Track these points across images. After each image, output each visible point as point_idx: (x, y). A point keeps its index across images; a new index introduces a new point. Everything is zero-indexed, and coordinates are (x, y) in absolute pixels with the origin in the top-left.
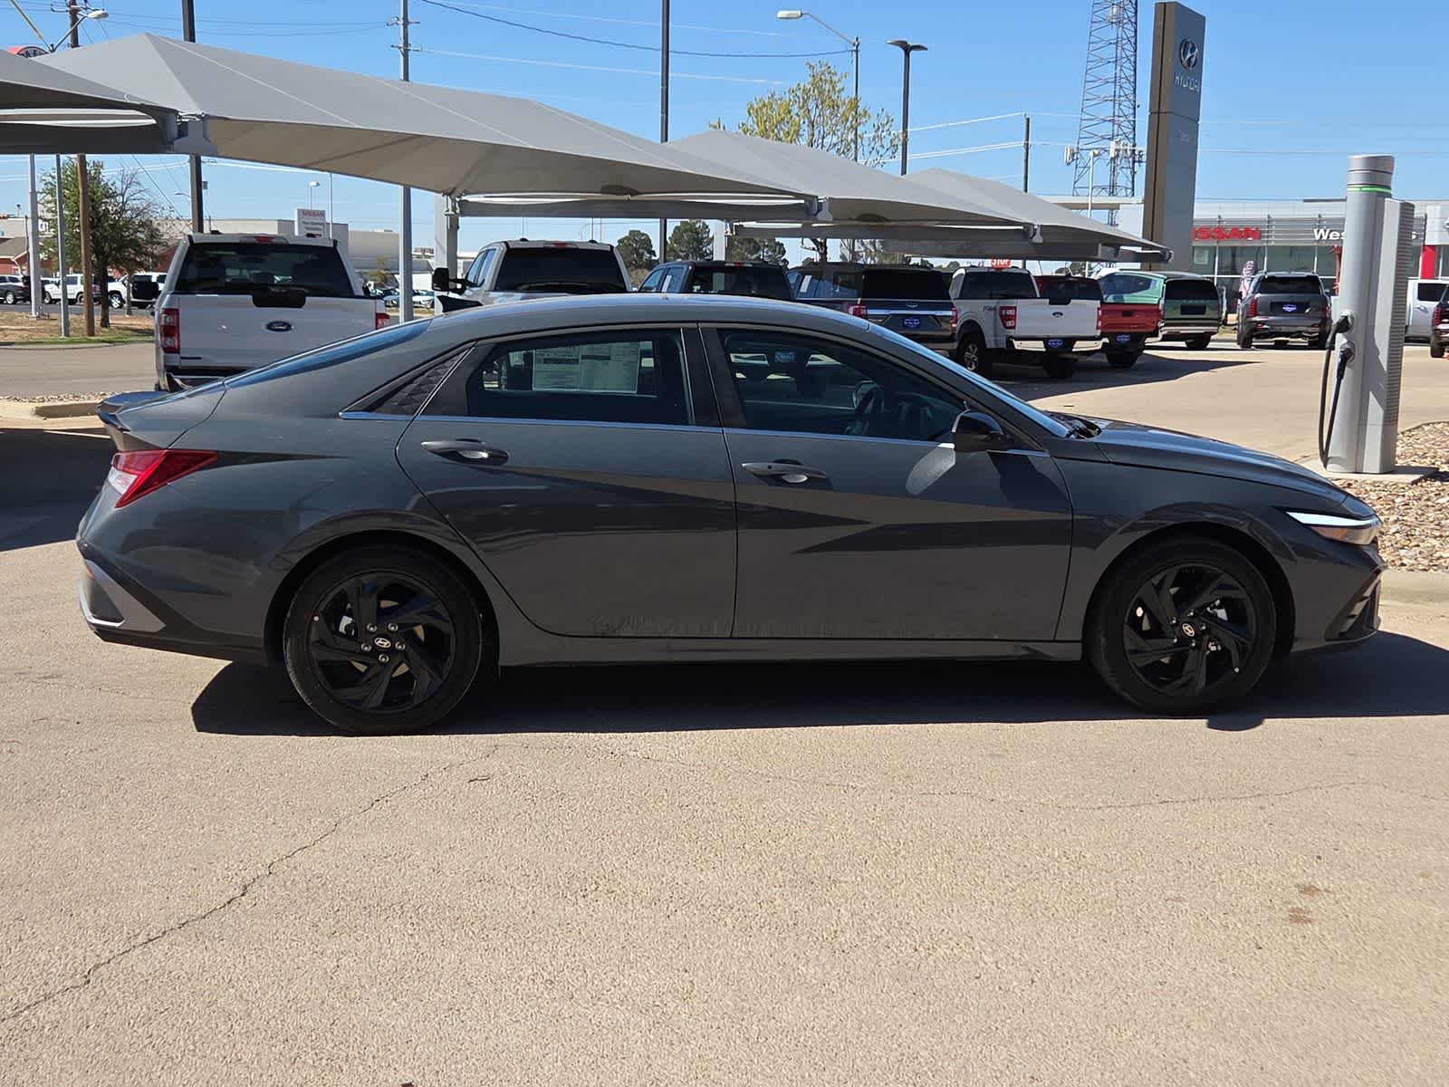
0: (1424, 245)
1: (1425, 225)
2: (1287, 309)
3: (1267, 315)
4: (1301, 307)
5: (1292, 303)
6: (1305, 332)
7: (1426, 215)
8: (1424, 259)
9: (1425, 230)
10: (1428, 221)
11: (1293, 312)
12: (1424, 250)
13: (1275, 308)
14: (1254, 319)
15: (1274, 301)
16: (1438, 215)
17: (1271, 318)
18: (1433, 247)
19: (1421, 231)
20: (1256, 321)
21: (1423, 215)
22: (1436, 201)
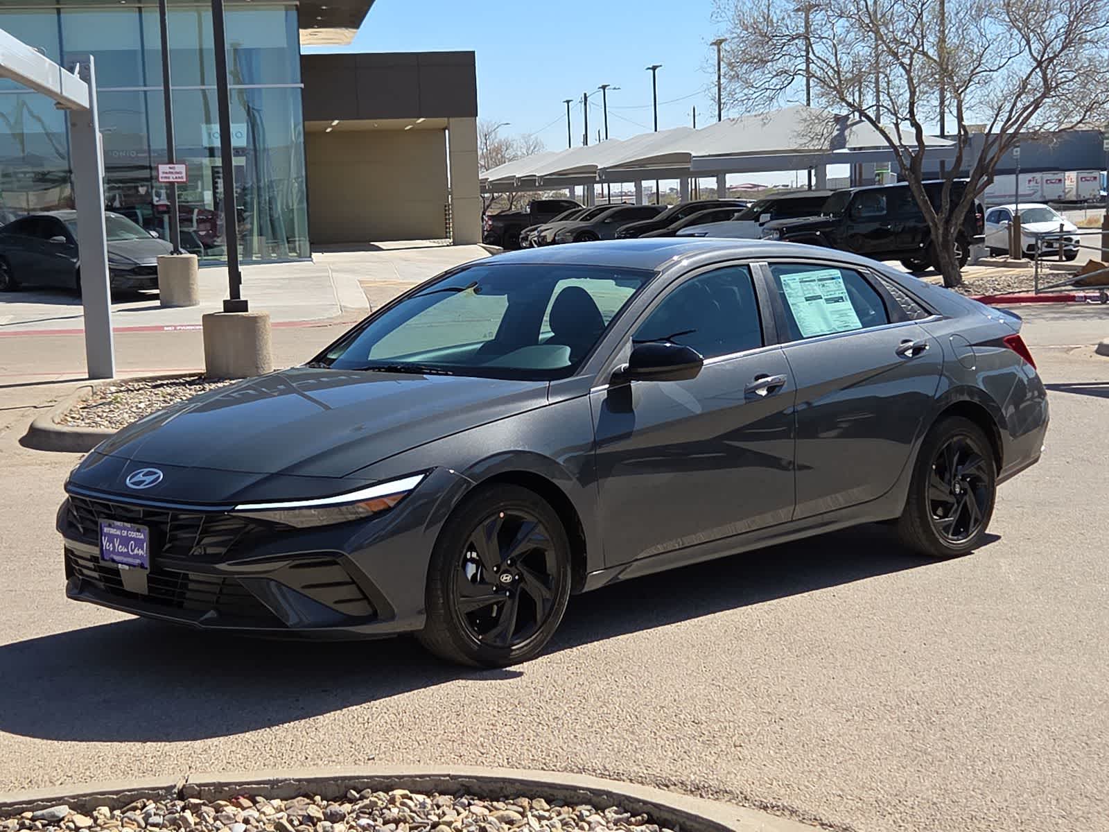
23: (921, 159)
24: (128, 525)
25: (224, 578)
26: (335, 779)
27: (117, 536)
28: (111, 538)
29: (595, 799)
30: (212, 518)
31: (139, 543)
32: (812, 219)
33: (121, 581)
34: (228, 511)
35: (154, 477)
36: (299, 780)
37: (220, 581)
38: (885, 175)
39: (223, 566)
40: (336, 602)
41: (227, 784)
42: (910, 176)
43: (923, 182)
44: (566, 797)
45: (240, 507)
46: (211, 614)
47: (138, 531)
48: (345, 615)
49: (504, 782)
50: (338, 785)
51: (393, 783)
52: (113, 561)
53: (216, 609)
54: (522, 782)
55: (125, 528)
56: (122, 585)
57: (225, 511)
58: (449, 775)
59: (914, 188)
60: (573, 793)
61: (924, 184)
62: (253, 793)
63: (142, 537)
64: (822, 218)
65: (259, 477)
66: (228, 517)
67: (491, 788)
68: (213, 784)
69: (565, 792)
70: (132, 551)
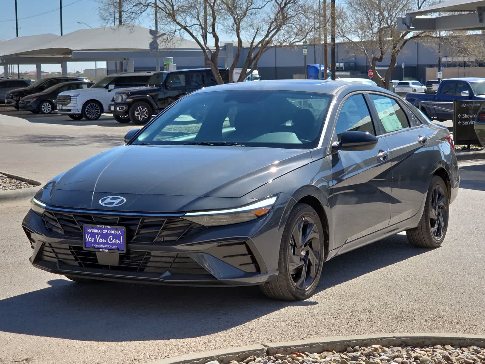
23: (217, 55)
24: (109, 227)
25: (178, 253)
26: (340, 342)
27: (98, 234)
28: (93, 235)
29: (477, 343)
30: (171, 220)
31: (116, 237)
32: (144, 88)
33: (97, 259)
34: (181, 216)
35: (119, 200)
36: (323, 343)
37: (175, 255)
38: (170, 65)
39: (179, 247)
40: (241, 265)
41: (289, 347)
42: (212, 64)
43: (219, 68)
44: (459, 344)
45: (187, 214)
46: (167, 274)
47: (116, 230)
48: (245, 272)
49: (425, 339)
50: (341, 345)
51: (367, 342)
52: (94, 248)
53: (170, 271)
54: (434, 338)
55: (105, 229)
56: (97, 261)
57: (180, 216)
58: (395, 337)
59: (214, 71)
60: (464, 341)
61: (219, 69)
62: (303, 350)
63: (120, 232)
64: (149, 87)
65: (193, 198)
66: (182, 219)
67: (418, 342)
68: (282, 347)
69: (458, 341)
70: (111, 241)
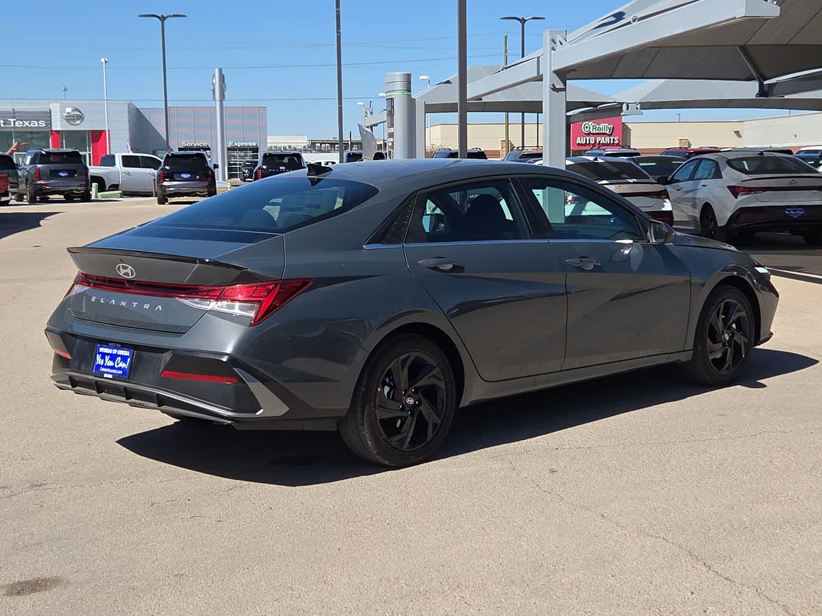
0: (52, 131)
1: (50, 117)
2: (62, 174)
3: (47, 179)
4: (71, 173)
5: (65, 171)
6: (76, 190)
7: (50, 110)
8: (53, 139)
9: (51, 121)
10: (52, 114)
11: (66, 177)
12: (52, 134)
13: (54, 174)
14: (39, 182)
15: (52, 169)
16: (58, 110)
17: (51, 181)
18: (58, 132)
19: (48, 121)
20: (41, 184)
21: (48, 110)
22: (56, 100)
